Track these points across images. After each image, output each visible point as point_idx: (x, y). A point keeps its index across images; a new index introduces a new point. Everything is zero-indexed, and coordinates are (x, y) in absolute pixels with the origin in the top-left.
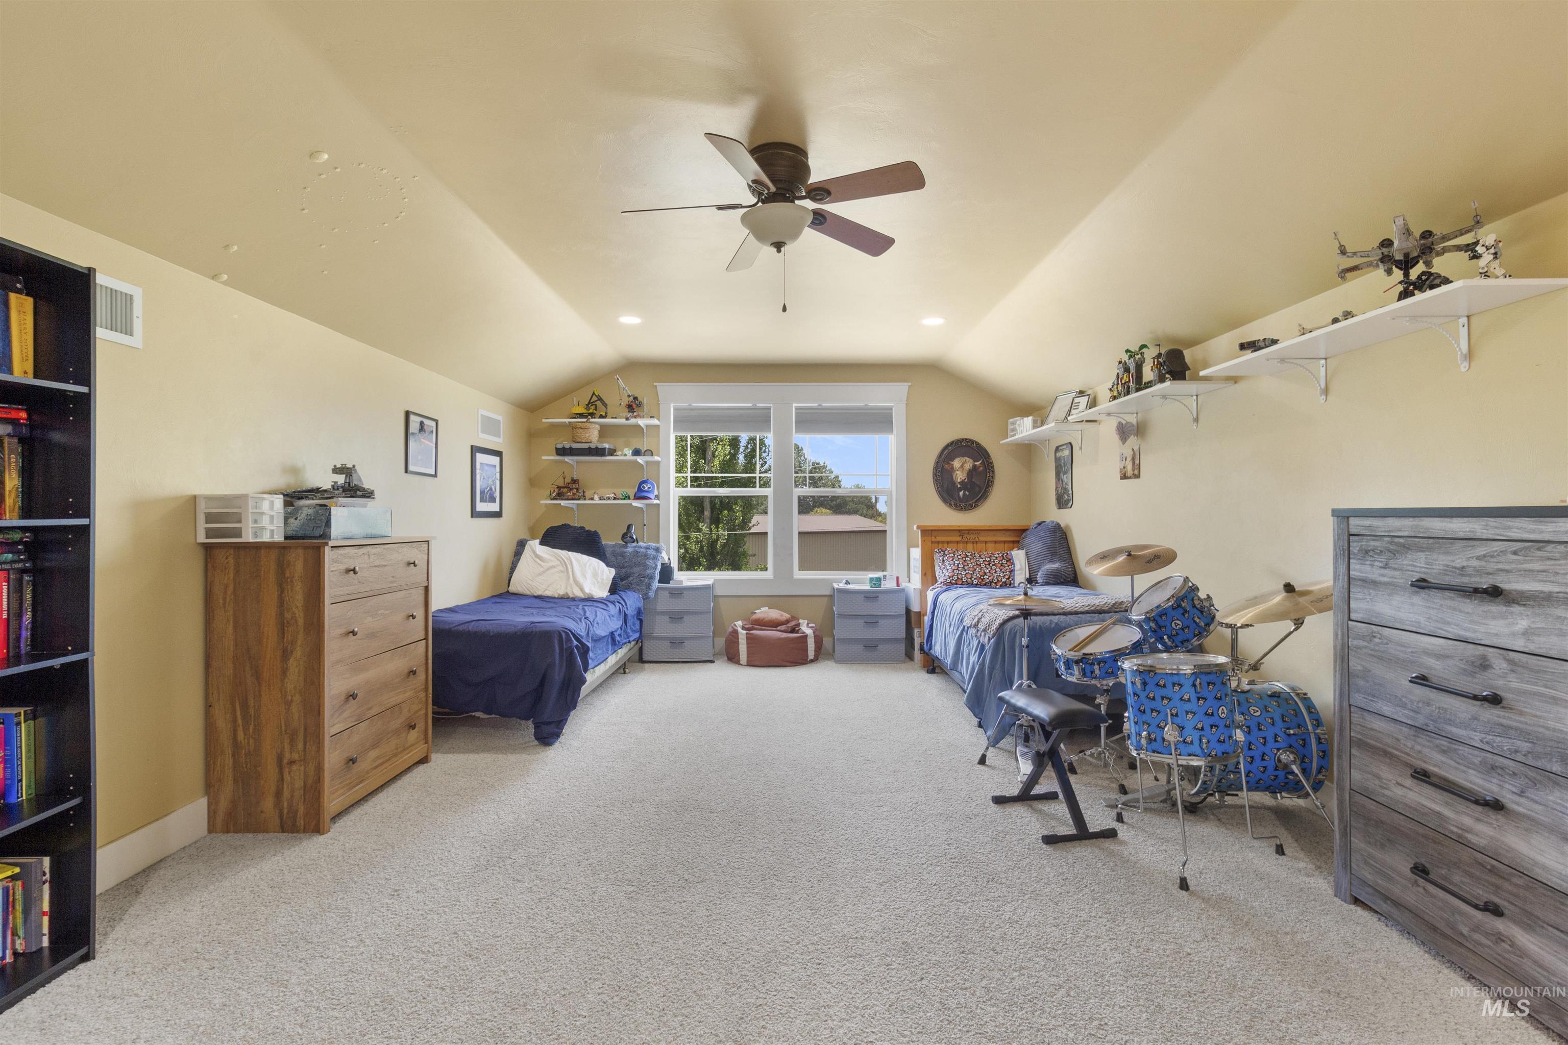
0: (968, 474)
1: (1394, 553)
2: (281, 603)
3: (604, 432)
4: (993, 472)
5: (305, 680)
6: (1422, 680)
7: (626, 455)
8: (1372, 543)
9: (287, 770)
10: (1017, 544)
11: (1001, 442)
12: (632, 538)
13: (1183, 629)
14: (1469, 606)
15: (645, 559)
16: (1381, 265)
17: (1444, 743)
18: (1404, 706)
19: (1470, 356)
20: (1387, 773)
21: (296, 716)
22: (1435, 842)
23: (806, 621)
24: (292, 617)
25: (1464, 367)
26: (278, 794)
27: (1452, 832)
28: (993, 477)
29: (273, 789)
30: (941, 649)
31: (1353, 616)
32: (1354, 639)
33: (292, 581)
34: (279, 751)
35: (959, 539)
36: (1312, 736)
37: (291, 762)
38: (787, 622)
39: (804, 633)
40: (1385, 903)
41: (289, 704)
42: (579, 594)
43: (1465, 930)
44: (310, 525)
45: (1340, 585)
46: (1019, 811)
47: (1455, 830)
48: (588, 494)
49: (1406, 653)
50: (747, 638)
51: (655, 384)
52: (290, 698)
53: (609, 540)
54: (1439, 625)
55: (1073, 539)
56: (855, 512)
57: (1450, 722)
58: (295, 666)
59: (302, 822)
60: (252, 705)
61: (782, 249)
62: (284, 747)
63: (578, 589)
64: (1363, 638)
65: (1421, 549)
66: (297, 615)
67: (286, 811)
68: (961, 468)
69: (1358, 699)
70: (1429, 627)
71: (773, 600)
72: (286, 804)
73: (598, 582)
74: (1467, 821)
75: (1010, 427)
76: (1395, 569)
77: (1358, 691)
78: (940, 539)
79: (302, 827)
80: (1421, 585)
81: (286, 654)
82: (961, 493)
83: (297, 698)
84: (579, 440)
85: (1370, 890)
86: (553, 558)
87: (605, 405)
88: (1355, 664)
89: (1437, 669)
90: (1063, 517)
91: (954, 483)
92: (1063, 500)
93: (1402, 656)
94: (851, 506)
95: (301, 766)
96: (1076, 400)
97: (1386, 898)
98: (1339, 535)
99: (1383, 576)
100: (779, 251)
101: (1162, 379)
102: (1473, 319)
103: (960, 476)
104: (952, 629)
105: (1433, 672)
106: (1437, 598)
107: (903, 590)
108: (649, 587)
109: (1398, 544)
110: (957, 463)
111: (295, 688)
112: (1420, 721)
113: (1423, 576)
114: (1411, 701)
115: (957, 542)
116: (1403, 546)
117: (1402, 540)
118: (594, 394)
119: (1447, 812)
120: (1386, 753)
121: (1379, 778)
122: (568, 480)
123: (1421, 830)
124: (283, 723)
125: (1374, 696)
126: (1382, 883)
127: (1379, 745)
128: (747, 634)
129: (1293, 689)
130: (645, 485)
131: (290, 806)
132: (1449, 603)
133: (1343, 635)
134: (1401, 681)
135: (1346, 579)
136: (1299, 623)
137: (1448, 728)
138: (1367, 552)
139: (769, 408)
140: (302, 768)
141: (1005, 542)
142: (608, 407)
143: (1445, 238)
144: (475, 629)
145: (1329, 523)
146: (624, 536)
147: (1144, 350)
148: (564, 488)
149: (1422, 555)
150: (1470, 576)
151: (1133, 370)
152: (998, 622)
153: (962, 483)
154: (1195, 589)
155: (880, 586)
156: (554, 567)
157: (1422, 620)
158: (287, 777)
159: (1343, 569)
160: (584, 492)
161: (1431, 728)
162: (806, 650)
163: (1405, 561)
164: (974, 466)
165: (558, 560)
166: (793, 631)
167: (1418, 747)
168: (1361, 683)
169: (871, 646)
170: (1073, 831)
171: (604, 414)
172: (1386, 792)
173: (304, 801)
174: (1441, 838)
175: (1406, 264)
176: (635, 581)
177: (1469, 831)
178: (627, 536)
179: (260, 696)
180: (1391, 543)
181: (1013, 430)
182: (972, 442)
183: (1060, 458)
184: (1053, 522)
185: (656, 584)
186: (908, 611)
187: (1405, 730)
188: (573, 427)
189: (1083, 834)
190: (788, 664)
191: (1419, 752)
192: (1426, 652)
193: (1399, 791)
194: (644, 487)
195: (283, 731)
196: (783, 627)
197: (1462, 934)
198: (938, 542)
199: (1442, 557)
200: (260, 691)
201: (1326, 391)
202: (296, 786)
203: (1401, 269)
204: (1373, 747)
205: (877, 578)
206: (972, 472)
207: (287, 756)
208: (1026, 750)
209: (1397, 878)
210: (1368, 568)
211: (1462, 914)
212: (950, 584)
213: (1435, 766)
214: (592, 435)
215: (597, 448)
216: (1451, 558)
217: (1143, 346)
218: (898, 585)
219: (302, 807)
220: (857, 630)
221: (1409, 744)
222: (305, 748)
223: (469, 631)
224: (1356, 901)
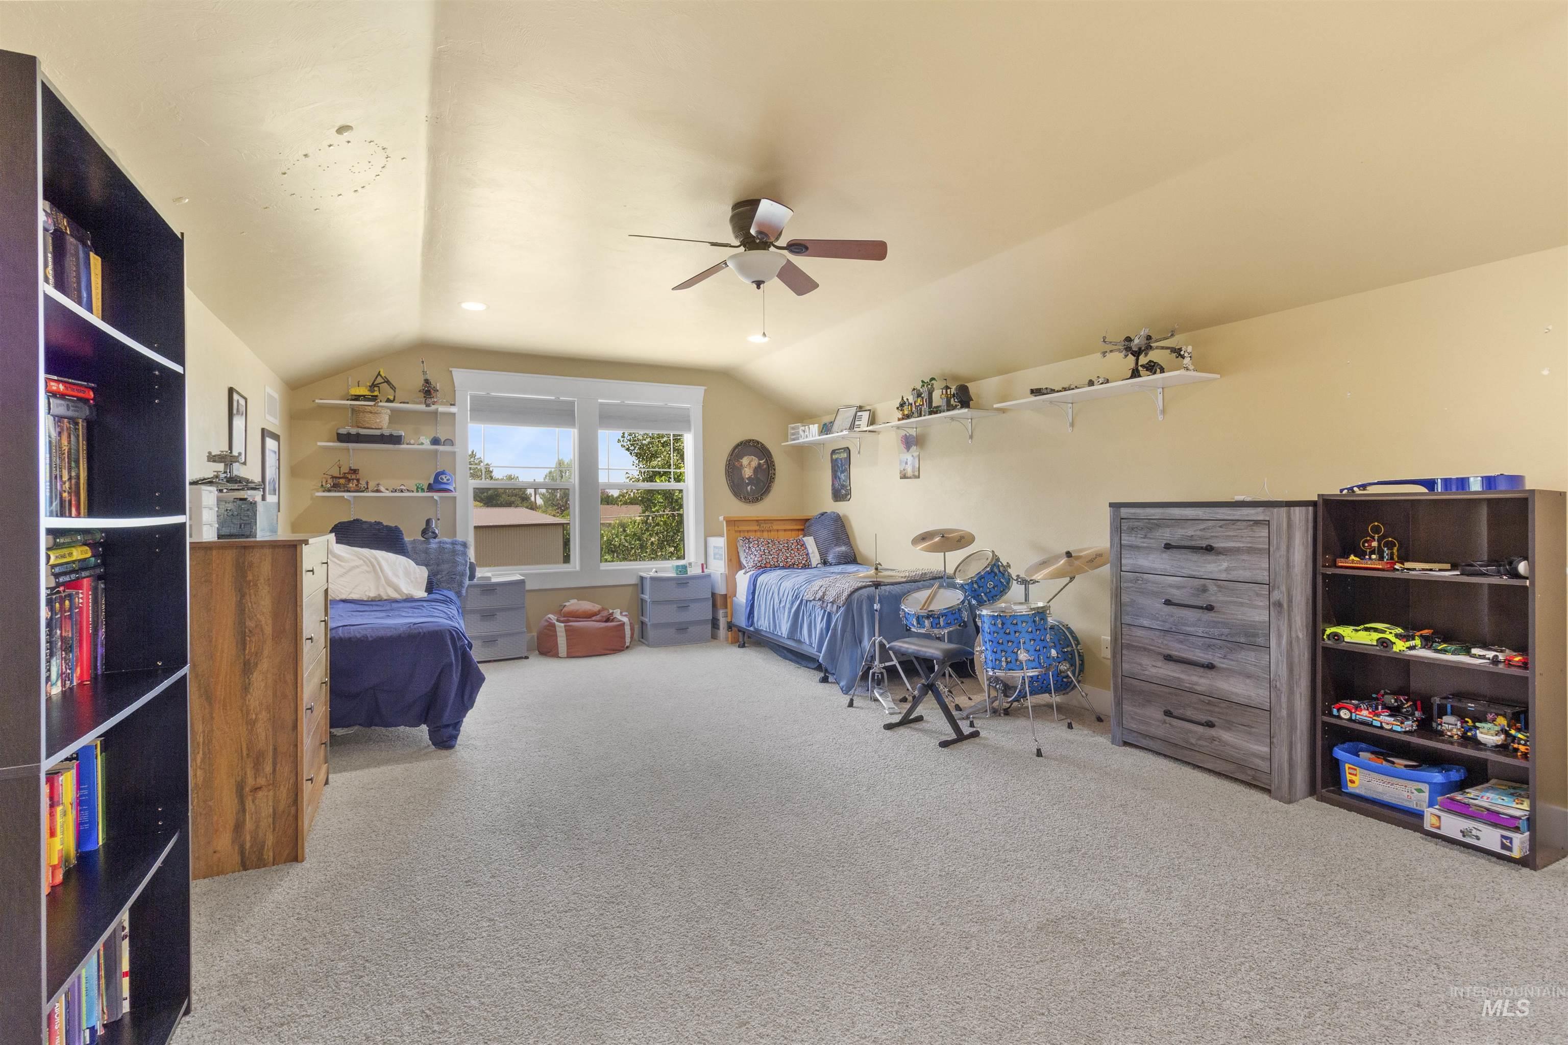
0: (754, 471)
1: (1150, 529)
2: (241, 609)
3: (396, 416)
4: (774, 470)
5: (275, 694)
6: (1168, 602)
7: (422, 444)
8: (1137, 524)
9: (250, 798)
10: (805, 532)
11: (783, 444)
12: (434, 533)
13: (994, 588)
14: (1195, 557)
15: (454, 555)
16: (1124, 352)
17: (1181, 637)
18: (1157, 619)
19: (1163, 412)
20: (1146, 661)
21: (262, 736)
22: (1176, 695)
23: (619, 611)
24: (256, 626)
25: (1160, 418)
26: (238, 827)
27: (1186, 687)
28: (774, 474)
29: (231, 823)
30: (769, 623)
31: (1123, 569)
32: (1125, 582)
33: (256, 585)
34: (239, 779)
35: (757, 528)
36: (1076, 651)
37: (256, 789)
38: (599, 612)
39: (621, 621)
40: (1145, 739)
41: (252, 724)
42: (395, 595)
43: (1193, 741)
44: (235, 521)
45: (1115, 549)
46: (903, 731)
47: (1188, 685)
48: (372, 485)
49: (1158, 588)
50: (566, 631)
51: (450, 369)
52: (254, 717)
53: (411, 535)
54: (1178, 569)
55: (851, 526)
56: (509, 504)
57: (1185, 625)
58: (260, 683)
59: (271, 854)
60: (201, 730)
61: (762, 286)
62: (245, 774)
63: (393, 590)
64: (1131, 581)
65: (1168, 526)
66: (263, 622)
67: (248, 845)
68: (749, 465)
69: (1127, 619)
70: (1173, 572)
71: (581, 592)
72: (248, 838)
73: (412, 582)
74: (1195, 679)
75: (791, 431)
76: (1150, 538)
77: (1128, 614)
78: (741, 528)
79: (271, 859)
80: (1168, 547)
81: (247, 668)
82: (749, 488)
83: (264, 715)
84: (367, 425)
85: (1135, 734)
86: (355, 558)
87: (393, 388)
88: (1125, 598)
89: (1177, 595)
90: (841, 508)
91: (742, 479)
92: (841, 493)
93: (1155, 589)
94: (504, 498)
95: (269, 791)
96: (859, 414)
97: (1146, 736)
98: (1114, 519)
99: (1144, 543)
100: (758, 287)
101: (950, 407)
102: (1165, 389)
103: (748, 472)
104: (783, 604)
105: (1175, 597)
106: (1176, 554)
107: (709, 576)
108: (461, 584)
109: (1152, 524)
110: (745, 461)
111: (261, 704)
112: (1167, 627)
113: (1168, 542)
114: (1162, 616)
115: (755, 531)
116: (1157, 525)
117: (1155, 521)
118: (379, 374)
119: (1183, 676)
120: (1145, 649)
121: (1140, 664)
122: (345, 469)
123: (1167, 690)
124: (244, 746)
125: (1138, 616)
126: (1142, 728)
127: (1140, 645)
128: (565, 626)
129: (1058, 622)
130: (443, 477)
131: (254, 838)
132: (1184, 556)
133: (1117, 581)
134: (1157, 605)
135: (1119, 546)
136: (1072, 579)
137: (1184, 628)
138: (1133, 529)
139: (573, 402)
140: (271, 793)
141: (792, 530)
142: (397, 390)
143: (1157, 341)
144: (347, 635)
145: (1107, 512)
146: (424, 532)
147: (933, 382)
148: (340, 478)
149: (1168, 530)
150: (1196, 540)
151: (925, 395)
152: (846, 594)
153: (749, 478)
154: (998, 560)
155: (686, 572)
156: (358, 567)
157: (1168, 567)
158: (249, 806)
159: (1117, 540)
160: (367, 483)
161: (1174, 629)
162: (624, 637)
163: (1158, 533)
164: (759, 464)
165: (360, 559)
166: (608, 620)
167: (1165, 642)
168: (1129, 609)
169: (682, 628)
170: (954, 736)
171: (391, 398)
172: (1146, 673)
173: (274, 830)
174: (1180, 692)
175: (1137, 354)
176: (445, 578)
177: (1196, 684)
178: (427, 532)
179: (212, 718)
180: (1149, 523)
181: (793, 434)
182: (758, 442)
183: (836, 460)
184: (834, 513)
185: (467, 582)
186: (713, 594)
187: (1157, 633)
188: (354, 410)
189: (961, 738)
190: (608, 652)
191: (1166, 645)
192: (1171, 586)
193: (1154, 670)
194: (441, 478)
195: (245, 754)
196: (598, 618)
197: (1192, 744)
198: (740, 531)
199: (1180, 530)
200: (211, 714)
201: (1072, 425)
202: (263, 815)
203: (1134, 356)
204: (1136, 647)
205: (682, 566)
206: (757, 470)
207: (250, 782)
208: (881, 691)
209: (1153, 722)
210: (1134, 539)
211: (1191, 731)
212: (764, 567)
213: (1176, 651)
214: (382, 422)
215: (391, 436)
216: (1186, 531)
217: (933, 379)
218: (703, 571)
219: (271, 837)
220: (671, 615)
221: (1160, 641)
222: (274, 770)
223: (341, 639)
224: (1126, 744)
